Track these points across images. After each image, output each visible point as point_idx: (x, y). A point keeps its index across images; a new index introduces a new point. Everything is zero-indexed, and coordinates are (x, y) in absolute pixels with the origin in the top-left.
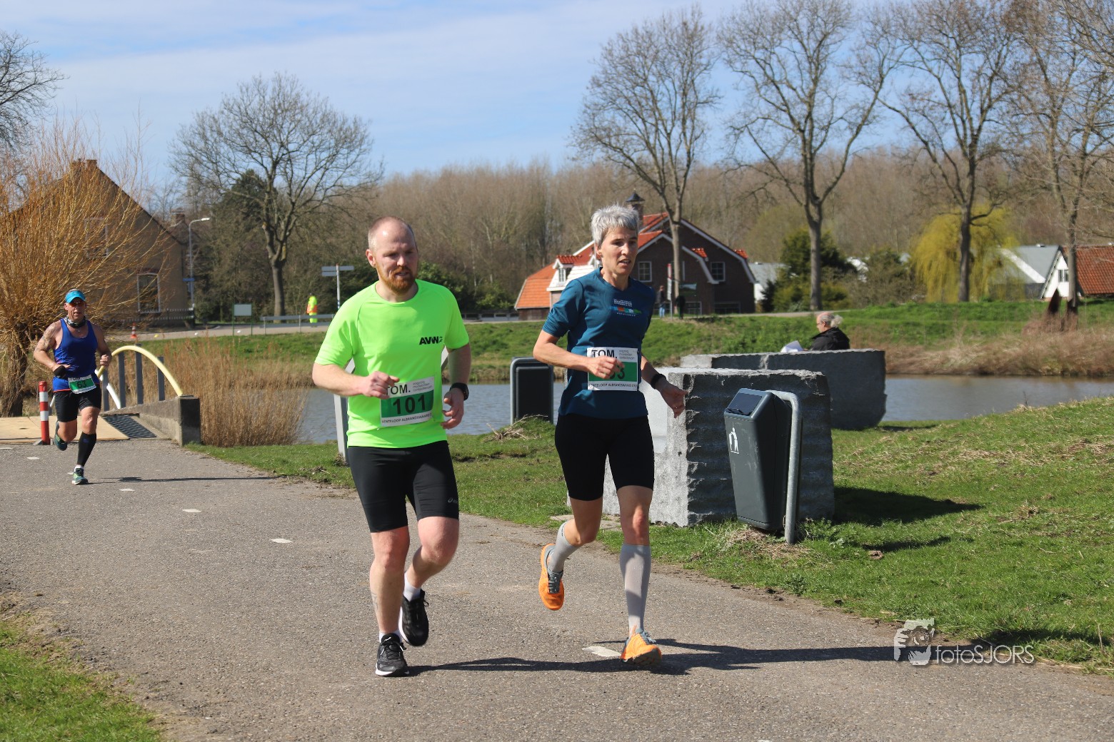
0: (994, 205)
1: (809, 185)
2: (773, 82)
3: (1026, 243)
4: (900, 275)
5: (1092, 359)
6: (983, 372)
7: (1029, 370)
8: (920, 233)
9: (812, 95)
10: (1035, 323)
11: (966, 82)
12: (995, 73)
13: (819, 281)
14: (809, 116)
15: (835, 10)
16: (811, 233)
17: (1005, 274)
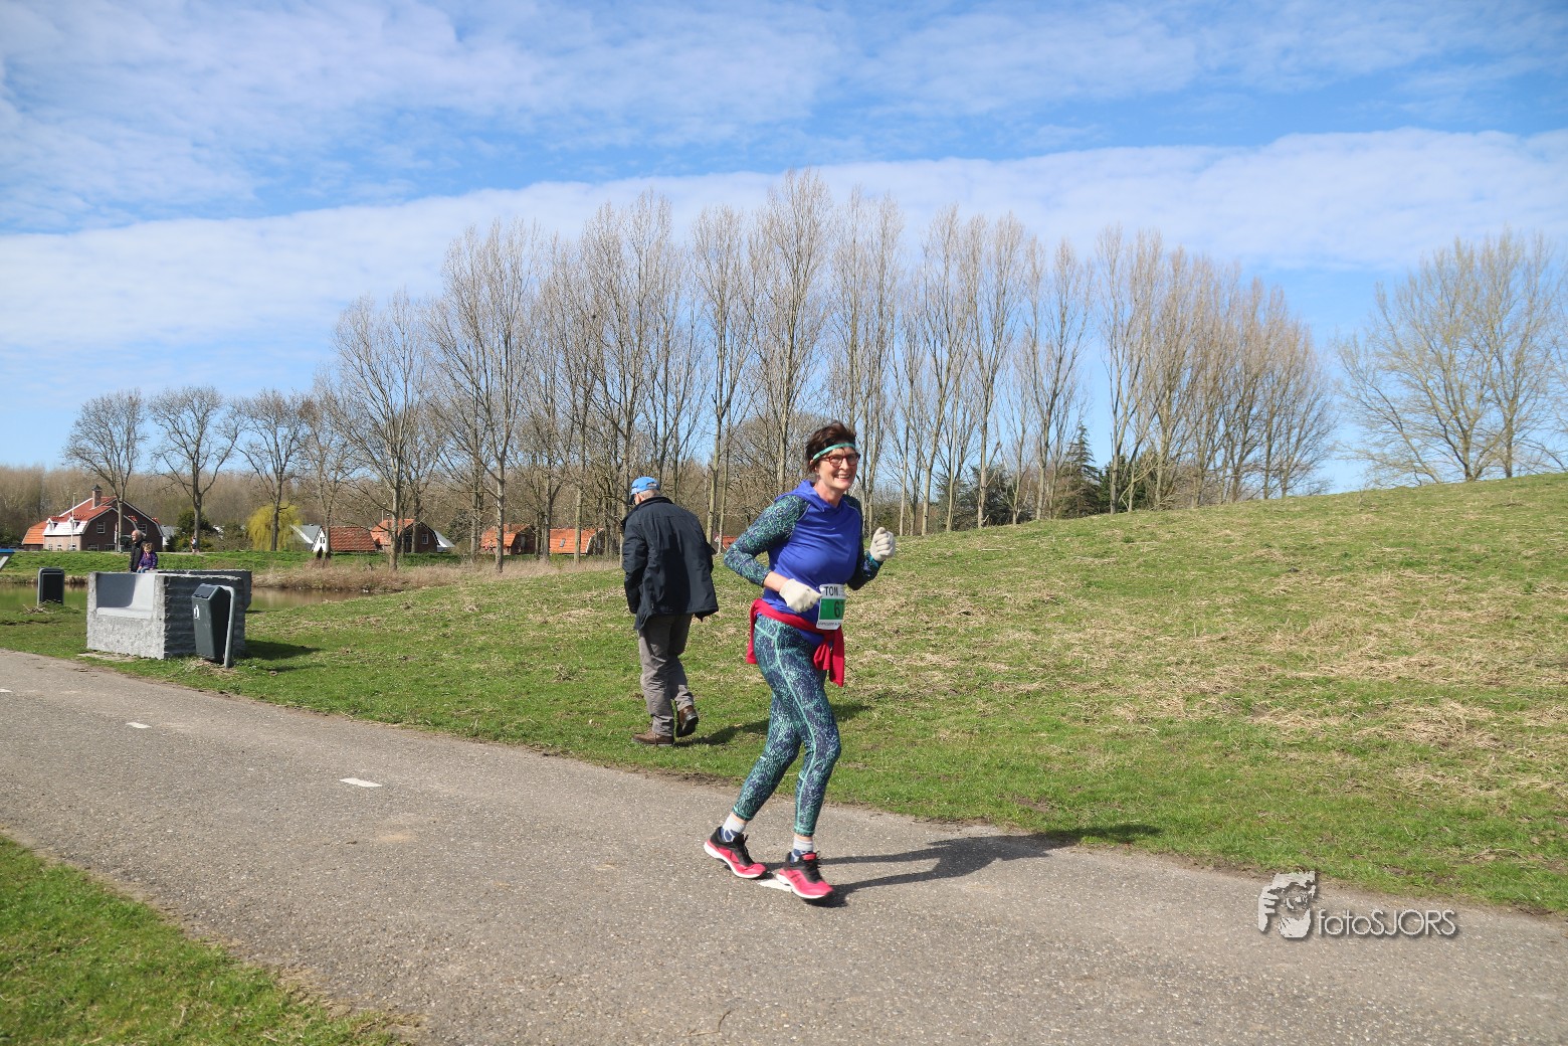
0: (290, 504)
1: (196, 487)
2: (178, 432)
3: (305, 524)
4: (241, 536)
5: (337, 583)
6: (284, 587)
8: (253, 515)
9: (199, 440)
10: (308, 563)
11: (279, 441)
12: (294, 438)
14: (197, 451)
16: (196, 512)
17: (294, 539)
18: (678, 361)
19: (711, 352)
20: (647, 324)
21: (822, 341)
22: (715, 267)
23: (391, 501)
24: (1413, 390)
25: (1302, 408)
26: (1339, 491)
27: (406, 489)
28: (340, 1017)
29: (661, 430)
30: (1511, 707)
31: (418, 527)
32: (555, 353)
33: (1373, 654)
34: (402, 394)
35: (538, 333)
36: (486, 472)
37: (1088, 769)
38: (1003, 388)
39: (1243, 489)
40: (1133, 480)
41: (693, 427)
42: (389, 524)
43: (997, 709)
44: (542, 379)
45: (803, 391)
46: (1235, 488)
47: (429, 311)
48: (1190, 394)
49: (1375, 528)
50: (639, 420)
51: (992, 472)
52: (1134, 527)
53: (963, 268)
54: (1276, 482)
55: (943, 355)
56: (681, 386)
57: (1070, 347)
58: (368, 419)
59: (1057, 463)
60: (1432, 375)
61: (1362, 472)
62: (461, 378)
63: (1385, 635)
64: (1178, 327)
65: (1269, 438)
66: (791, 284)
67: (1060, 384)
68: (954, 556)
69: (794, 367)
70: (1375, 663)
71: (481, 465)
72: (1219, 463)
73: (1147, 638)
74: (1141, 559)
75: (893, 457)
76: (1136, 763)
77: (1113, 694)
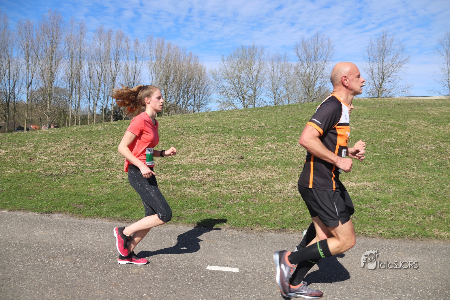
19: (24, 67)
21: (61, 64)
22: (25, 39)
24: (231, 84)
25: (203, 88)
26: (213, 111)
30: (221, 170)
39: (188, 110)
41: (20, 91)
49: (209, 122)
53: (105, 44)
54: (196, 108)
55: (100, 70)
56: (15, 78)
57: (138, 69)
60: (236, 80)
61: (218, 106)
64: (169, 65)
65: (194, 96)
66: (50, 46)
67: (135, 80)
72: (181, 103)
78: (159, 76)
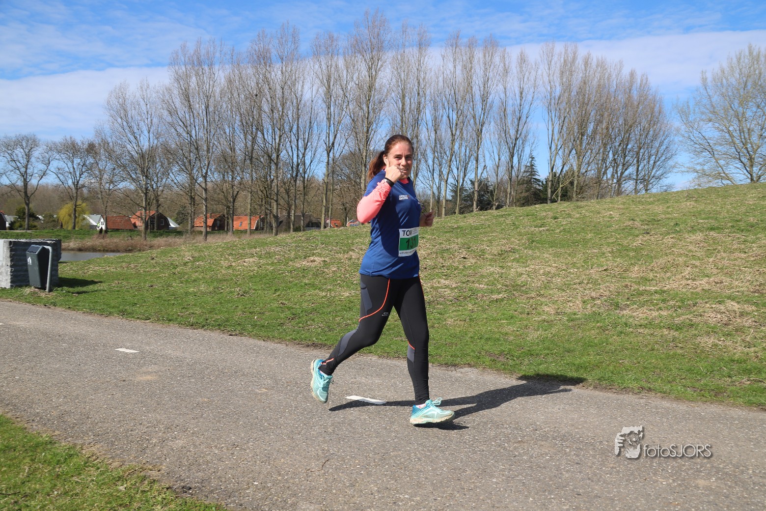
0: (83, 202)
1: (26, 192)
2: (14, 161)
3: (91, 214)
4: (54, 221)
5: (112, 247)
6: (80, 250)
7: (94, 249)
8: (61, 209)
9: (27, 166)
10: (95, 236)
11: (75, 167)
12: (84, 164)
13: (28, 222)
14: (26, 172)
15: (34, 141)
16: (26, 207)
17: (85, 222)
18: (304, 120)
19: (323, 115)
20: (286, 99)
21: (384, 109)
22: (324, 67)
23: (142, 200)
24: (721, 132)
25: (657, 144)
26: (679, 189)
27: (151, 195)
28: (116, 468)
29: (295, 159)
31: (158, 216)
32: (234, 116)
33: (687, 277)
34: (147, 139)
35: (224, 106)
36: (196, 184)
37: (528, 338)
38: (488, 135)
39: (623, 190)
40: (561, 186)
41: (314, 158)
42: (141, 214)
43: (480, 308)
44: (227, 131)
45: (375, 137)
46: (618, 189)
47: (161, 92)
48: (593, 138)
49: (694, 209)
50: (283, 154)
51: (481, 182)
52: (559, 211)
53: (464, 66)
54: (641, 186)
55: (453, 116)
56: (307, 137)
57: (525, 112)
58: (127, 154)
59: (518, 177)
60: (732, 124)
61: (691, 179)
62: (180, 130)
63: (696, 267)
64: (586, 99)
65: (638, 161)
66: (368, 77)
67: (519, 132)
68: (458, 228)
69: (370, 124)
70: (689, 282)
71: (193, 180)
72: (609, 176)
73: (564, 270)
74: (562, 228)
75: (426, 174)
76: (554, 336)
77: (543, 300)
78: (566, 124)
